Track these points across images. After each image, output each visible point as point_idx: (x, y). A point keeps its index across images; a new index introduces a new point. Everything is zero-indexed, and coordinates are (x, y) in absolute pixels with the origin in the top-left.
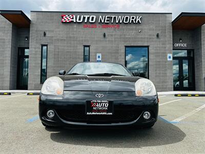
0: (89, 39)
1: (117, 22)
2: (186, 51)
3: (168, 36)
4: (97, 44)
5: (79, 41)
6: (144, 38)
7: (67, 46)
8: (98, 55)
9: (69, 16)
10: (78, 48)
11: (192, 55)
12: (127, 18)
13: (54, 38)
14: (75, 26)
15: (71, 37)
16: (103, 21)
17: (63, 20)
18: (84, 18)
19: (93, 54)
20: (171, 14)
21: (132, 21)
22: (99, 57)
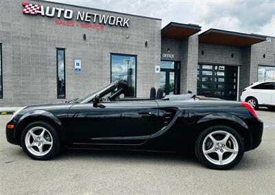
0: (63, 40)
1: (101, 22)
2: (173, 63)
3: (157, 46)
4: (74, 47)
5: (50, 41)
6: (132, 46)
7: (33, 48)
8: (76, 61)
9: (33, 5)
10: (49, 50)
11: (178, 68)
12: (112, 18)
13: (11, 35)
14: (44, 20)
15: (37, 35)
16: (82, 19)
17: (25, 10)
18: (57, 11)
19: (70, 60)
20: (161, 20)
21: (119, 23)
22: (78, 64)
